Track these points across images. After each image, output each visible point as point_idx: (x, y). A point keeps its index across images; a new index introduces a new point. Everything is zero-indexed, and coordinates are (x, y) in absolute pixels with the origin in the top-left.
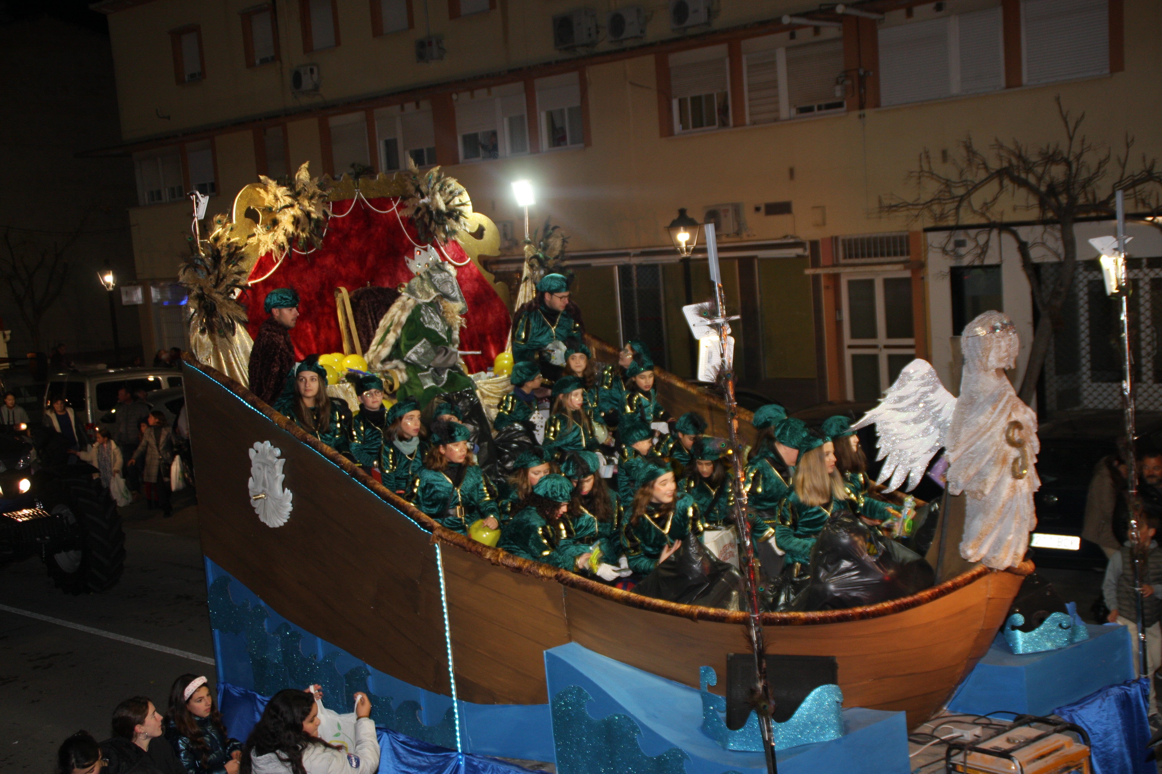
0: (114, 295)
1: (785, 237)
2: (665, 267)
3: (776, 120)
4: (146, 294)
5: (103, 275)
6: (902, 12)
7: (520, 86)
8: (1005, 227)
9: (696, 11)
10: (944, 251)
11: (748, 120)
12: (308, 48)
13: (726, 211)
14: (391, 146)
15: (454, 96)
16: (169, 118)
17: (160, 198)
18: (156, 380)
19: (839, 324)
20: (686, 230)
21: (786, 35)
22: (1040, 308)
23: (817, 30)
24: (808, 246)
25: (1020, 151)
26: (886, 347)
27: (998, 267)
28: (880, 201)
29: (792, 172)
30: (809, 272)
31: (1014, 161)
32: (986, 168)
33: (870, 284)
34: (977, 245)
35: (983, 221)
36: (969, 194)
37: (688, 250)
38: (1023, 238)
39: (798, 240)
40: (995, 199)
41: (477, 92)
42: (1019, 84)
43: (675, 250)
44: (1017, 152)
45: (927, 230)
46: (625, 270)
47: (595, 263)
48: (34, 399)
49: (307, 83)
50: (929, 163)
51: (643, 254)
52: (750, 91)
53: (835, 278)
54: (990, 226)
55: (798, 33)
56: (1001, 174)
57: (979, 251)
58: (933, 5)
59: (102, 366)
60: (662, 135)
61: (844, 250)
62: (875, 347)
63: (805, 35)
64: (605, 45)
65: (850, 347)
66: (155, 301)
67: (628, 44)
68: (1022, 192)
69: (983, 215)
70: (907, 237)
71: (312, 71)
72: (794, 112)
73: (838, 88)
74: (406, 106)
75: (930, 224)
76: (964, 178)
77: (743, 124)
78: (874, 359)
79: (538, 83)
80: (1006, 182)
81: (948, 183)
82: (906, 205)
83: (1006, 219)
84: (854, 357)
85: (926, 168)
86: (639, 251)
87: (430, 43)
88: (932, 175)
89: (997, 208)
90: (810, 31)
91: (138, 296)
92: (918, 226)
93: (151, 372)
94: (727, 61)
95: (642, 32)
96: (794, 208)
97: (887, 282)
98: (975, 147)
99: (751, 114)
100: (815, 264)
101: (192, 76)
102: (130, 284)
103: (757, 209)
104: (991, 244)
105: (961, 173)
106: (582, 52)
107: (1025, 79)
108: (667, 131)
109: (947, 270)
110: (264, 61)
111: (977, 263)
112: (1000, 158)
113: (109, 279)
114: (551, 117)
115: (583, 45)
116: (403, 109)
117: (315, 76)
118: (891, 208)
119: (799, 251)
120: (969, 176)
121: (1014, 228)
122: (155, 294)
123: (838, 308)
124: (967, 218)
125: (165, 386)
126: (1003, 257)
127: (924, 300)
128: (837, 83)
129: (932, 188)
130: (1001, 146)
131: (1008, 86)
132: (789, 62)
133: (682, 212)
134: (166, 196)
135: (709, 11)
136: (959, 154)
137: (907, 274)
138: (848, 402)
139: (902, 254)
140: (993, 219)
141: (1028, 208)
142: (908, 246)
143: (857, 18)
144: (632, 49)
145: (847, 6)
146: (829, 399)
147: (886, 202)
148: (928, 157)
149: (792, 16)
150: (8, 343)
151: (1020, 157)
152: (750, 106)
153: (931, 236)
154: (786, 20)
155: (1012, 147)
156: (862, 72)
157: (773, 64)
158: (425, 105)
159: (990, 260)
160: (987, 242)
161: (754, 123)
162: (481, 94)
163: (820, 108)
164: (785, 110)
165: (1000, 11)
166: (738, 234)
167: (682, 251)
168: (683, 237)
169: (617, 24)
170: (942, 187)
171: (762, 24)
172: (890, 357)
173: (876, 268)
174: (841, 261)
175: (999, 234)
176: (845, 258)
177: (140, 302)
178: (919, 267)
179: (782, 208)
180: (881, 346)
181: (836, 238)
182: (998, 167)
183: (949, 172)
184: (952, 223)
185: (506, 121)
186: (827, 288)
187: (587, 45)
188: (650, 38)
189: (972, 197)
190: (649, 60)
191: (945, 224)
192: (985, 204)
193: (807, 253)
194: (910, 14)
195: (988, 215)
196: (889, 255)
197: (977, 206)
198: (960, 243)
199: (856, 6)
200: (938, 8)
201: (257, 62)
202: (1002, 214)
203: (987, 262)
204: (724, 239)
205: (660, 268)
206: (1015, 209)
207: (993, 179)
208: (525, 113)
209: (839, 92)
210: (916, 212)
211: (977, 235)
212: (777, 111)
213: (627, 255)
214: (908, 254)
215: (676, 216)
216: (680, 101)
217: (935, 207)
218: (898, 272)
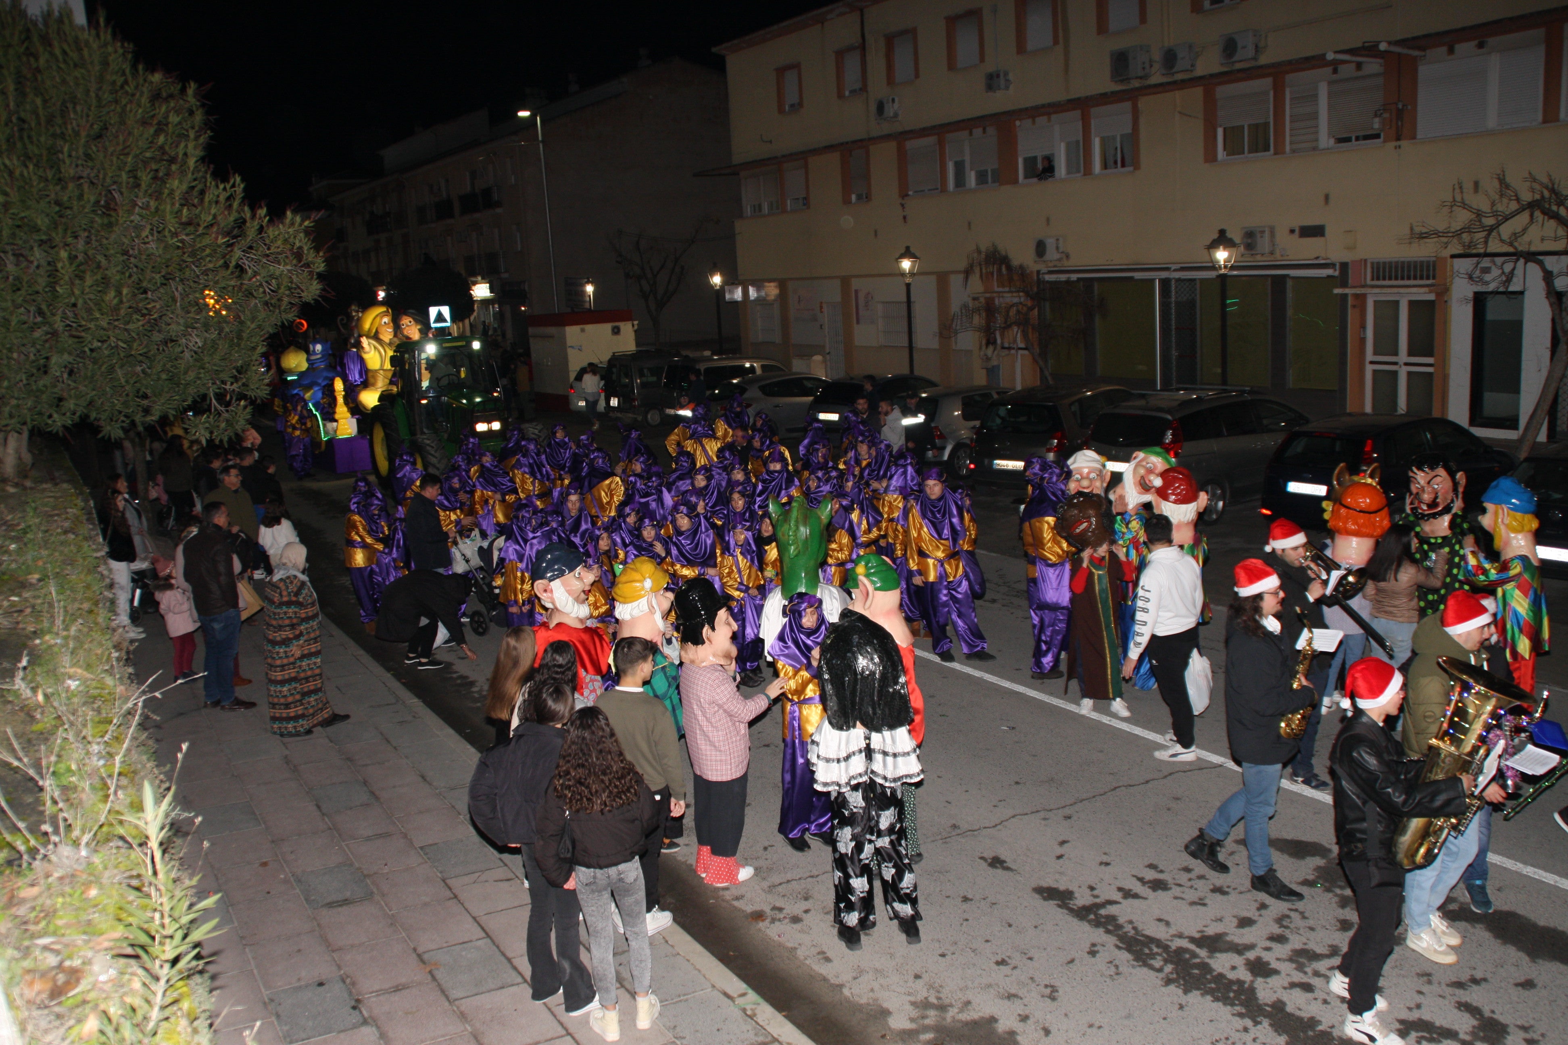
0: (719, 293)
1: (1317, 258)
2: (1202, 281)
3: (1315, 149)
4: (745, 293)
5: (712, 276)
6: (1444, 49)
7: (1077, 113)
8: (1531, 257)
9: (1244, 47)
10: (1470, 277)
11: (1288, 148)
12: (890, 80)
13: (1263, 232)
14: (960, 168)
15: (1018, 123)
16: (771, 142)
17: (760, 210)
18: (752, 367)
19: (1363, 341)
20: (1224, 249)
21: (1329, 70)
22: (1560, 334)
23: (1359, 66)
24: (1338, 267)
25: (1553, 185)
26: (1406, 364)
27: (1522, 293)
28: (1412, 229)
29: (1327, 198)
30: (1337, 291)
31: (1546, 194)
32: (1518, 200)
33: (1396, 303)
34: (1503, 273)
35: (1511, 250)
36: (1499, 224)
37: (1225, 267)
38: (1549, 267)
39: (1328, 261)
40: (1524, 230)
41: (1038, 120)
42: (1557, 120)
43: (1214, 266)
44: (1550, 186)
45: (1453, 256)
46: (1165, 283)
47: (1138, 275)
48: (654, 379)
49: (889, 111)
50: (1462, 192)
51: (1183, 269)
52: (1291, 122)
53: (1361, 299)
54: (1516, 255)
55: (1341, 68)
56: (1532, 206)
57: (1504, 279)
58: (1475, 42)
59: (707, 353)
60: (1206, 161)
61: (1373, 272)
62: (1395, 363)
63: (1347, 70)
64: (1156, 78)
65: (1371, 363)
66: (752, 298)
67: (1179, 77)
68: (1552, 223)
69: (1511, 244)
70: (1434, 263)
71: (893, 100)
72: (1332, 141)
73: (1377, 120)
74: (974, 131)
75: (1458, 250)
76: (1495, 208)
77: (1284, 153)
78: (1395, 374)
79: (1094, 111)
80: (1537, 214)
81: (1479, 214)
82: (1437, 234)
83: (1533, 249)
84: (1375, 372)
85: (1458, 198)
86: (1178, 266)
87: (998, 76)
88: (1464, 206)
89: (1526, 238)
90: (1353, 66)
91: (738, 294)
92: (1447, 253)
93: (748, 358)
94: (1272, 93)
95: (1192, 66)
96: (1327, 231)
97: (1412, 303)
98: (1508, 180)
99: (1291, 143)
100: (1344, 284)
101: (792, 106)
102: (733, 284)
103: (1292, 231)
104: (1516, 272)
105: (1493, 204)
106: (1136, 84)
107: (1562, 115)
108: (1210, 157)
109: (1470, 295)
110: (853, 92)
111: (1501, 289)
112: (1533, 190)
113: (717, 280)
114: (1103, 141)
115: (1137, 78)
116: (971, 134)
117: (896, 105)
118: (1422, 236)
119: (1329, 272)
120: (1500, 207)
121: (1541, 258)
122: (753, 293)
123: (1363, 327)
124: (1494, 246)
125: (759, 371)
126: (1527, 284)
127: (1445, 322)
128: (1376, 116)
129: (1463, 217)
130: (1534, 180)
131: (1545, 121)
132: (1330, 95)
133: (1222, 232)
134: (766, 209)
135: (1257, 46)
136: (1491, 186)
137: (1432, 297)
138: (1367, 414)
139: (1428, 278)
140: (1520, 249)
141: (1556, 239)
142: (1434, 270)
143: (1399, 54)
144: (1183, 81)
145: (1390, 43)
146: (1348, 411)
147: (1417, 230)
148: (1461, 188)
149: (1335, 52)
150: (636, 331)
151: (1553, 191)
152: (1291, 136)
153: (1457, 261)
154: (1330, 56)
155: (1545, 180)
156: (1400, 106)
157: (1314, 97)
158: (991, 131)
159: (1513, 287)
160: (1514, 269)
161: (1293, 151)
162: (1041, 120)
163: (1357, 139)
164: (1325, 140)
165: (1541, 50)
166: (1272, 254)
167: (1220, 267)
168: (1221, 255)
169: (1170, 58)
170: (1474, 216)
171: (1307, 59)
172: (1410, 374)
173: (1402, 290)
174: (1369, 282)
175: (1525, 263)
176: (1373, 279)
177: (740, 299)
178: (1443, 291)
179: (1316, 231)
180: (1401, 363)
181: (1366, 261)
182: (1530, 200)
183: (1481, 203)
184: (1482, 251)
185: (1063, 146)
186: (1354, 306)
187: (1141, 78)
188: (1199, 72)
189: (1501, 228)
190: (1198, 92)
191: (1474, 251)
192: (1515, 234)
193: (1337, 273)
194: (1451, 51)
195: (1516, 244)
196: (1415, 278)
197: (1505, 236)
198: (1486, 270)
199: (1398, 43)
200: (1481, 46)
201: (847, 93)
202: (1530, 243)
203: (1511, 289)
204: (1259, 257)
205: (1198, 283)
206: (1542, 240)
207: (1524, 210)
208: (1081, 138)
209: (1377, 124)
210: (1445, 240)
211: (1503, 263)
212: (1317, 140)
213: (1167, 269)
214: (1434, 278)
215: (1216, 236)
216: (1225, 129)
217: (1464, 236)
218: (1424, 295)
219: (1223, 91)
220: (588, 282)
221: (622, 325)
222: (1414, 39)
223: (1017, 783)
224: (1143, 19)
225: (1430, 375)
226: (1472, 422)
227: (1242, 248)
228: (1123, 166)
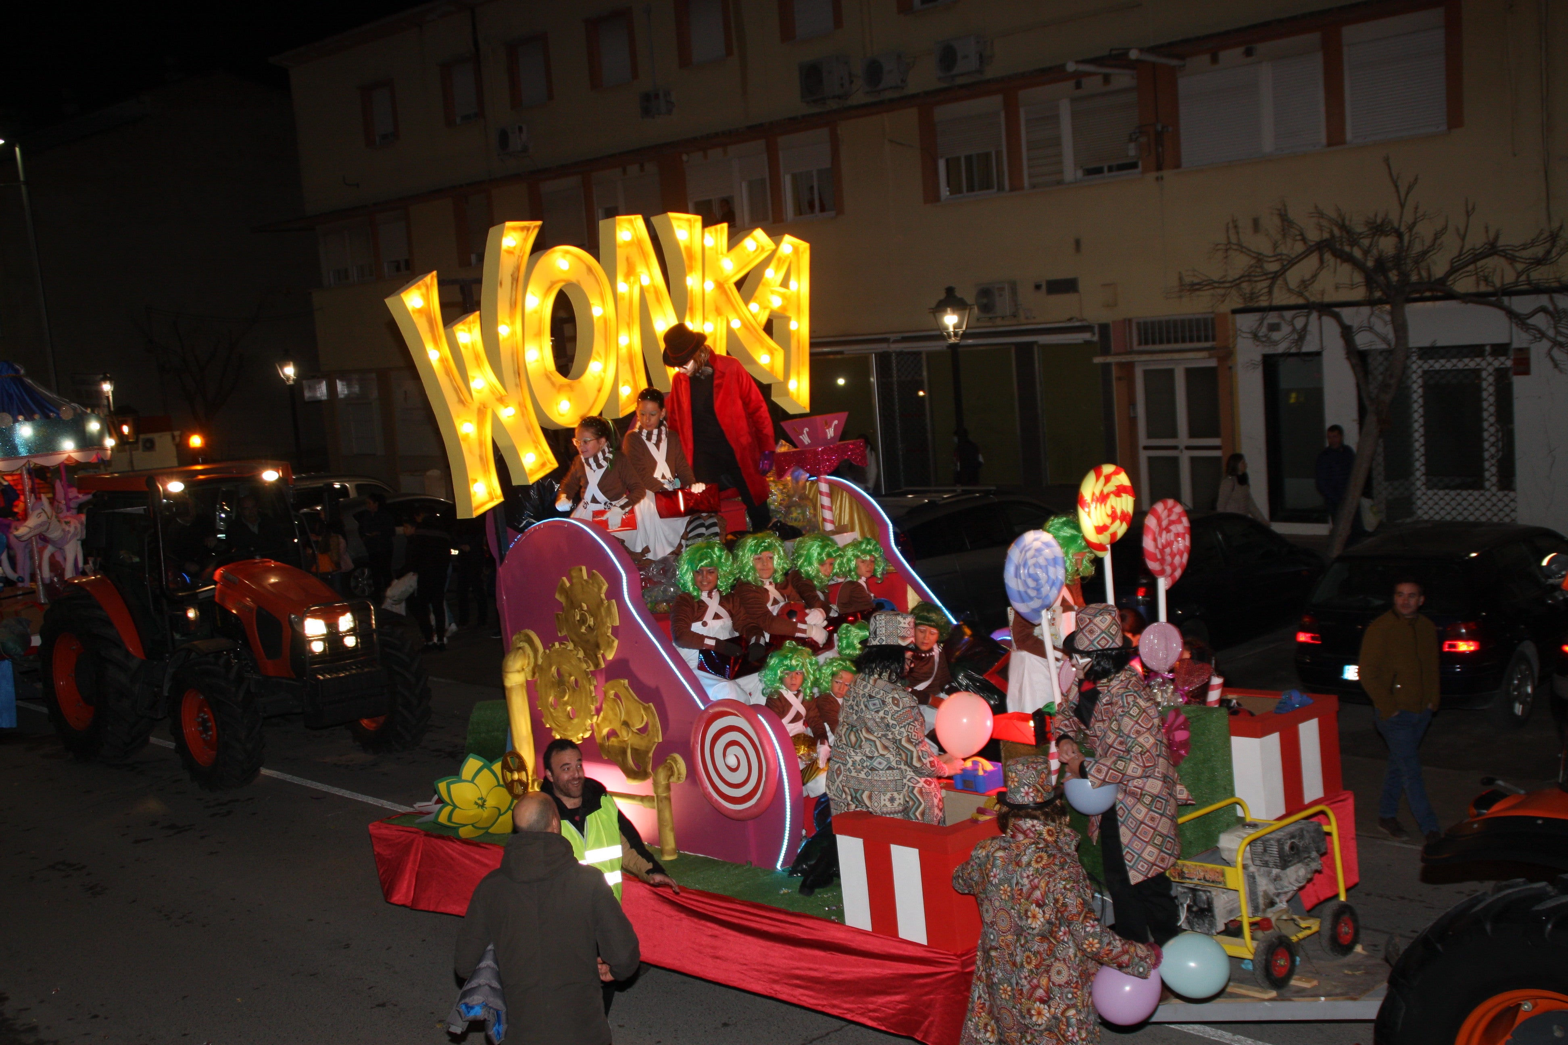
0: (295, 390)
1: (1070, 320)
2: (929, 354)
3: (1060, 183)
4: (332, 389)
5: (282, 366)
6: (1206, 58)
7: (760, 144)
8: (1326, 309)
9: (966, 57)
10: (1255, 336)
11: (1026, 182)
12: (516, 103)
13: (1002, 289)
15: (685, 157)
16: (358, 186)
17: (347, 278)
18: (343, 487)
19: (1133, 421)
20: (954, 312)
21: (1071, 84)
22: (1367, 402)
23: (1107, 79)
24: (1096, 330)
25: (1343, 220)
26: (1188, 448)
27: (1318, 354)
28: (1181, 279)
29: (1078, 243)
30: (1098, 360)
31: (1337, 232)
32: (1304, 240)
33: (1170, 373)
34: (1294, 329)
35: (1301, 301)
36: (1284, 270)
37: (956, 334)
38: (1347, 321)
39: (1084, 323)
40: (1314, 276)
41: (710, 153)
42: (1343, 142)
43: (941, 334)
44: (1340, 221)
45: (1235, 312)
46: (884, 359)
47: (849, 350)
49: (516, 143)
50: (1238, 233)
51: (905, 340)
52: (1028, 149)
53: (1128, 368)
54: (1308, 307)
55: (1085, 81)
56: (1321, 247)
57: (1296, 336)
58: (1242, 49)
60: (926, 201)
61: (1139, 335)
62: (1175, 448)
63: (1093, 84)
64: (859, 97)
65: (1146, 448)
66: (341, 396)
67: (887, 95)
68: (1346, 268)
69: (1300, 294)
70: (1213, 320)
71: (520, 129)
72: (1080, 174)
73: (1132, 145)
74: (629, 169)
75: (1239, 304)
76: (1278, 251)
77: (1022, 188)
78: (1175, 461)
79: (782, 141)
80: (1328, 256)
81: (1259, 259)
82: (1211, 284)
83: (1327, 299)
84: (1150, 460)
85: (1234, 240)
86: (899, 336)
87: (657, 96)
88: (1242, 248)
89: (1317, 287)
90: (1099, 79)
91: (322, 391)
92: (1225, 308)
93: (338, 478)
94: (1003, 114)
95: (903, 81)
96: (1081, 286)
97: (1189, 372)
98: (1291, 215)
99: (1030, 176)
100: (1105, 351)
101: (384, 137)
102: (313, 377)
103: (1038, 287)
104: (1309, 328)
105: (1275, 246)
106: (833, 105)
107: (1349, 136)
108: (932, 196)
109: (1258, 358)
110: (465, 118)
111: (1294, 350)
112: (1321, 228)
113: (289, 371)
114: (794, 177)
115: (834, 97)
116: (624, 172)
117: (524, 136)
118: (1194, 288)
119: (1087, 336)
120: (1283, 249)
121: (1337, 310)
122: (341, 388)
123: (1132, 403)
124: (1280, 298)
125: (353, 494)
126: (1324, 344)
127: (1232, 393)
128: (1131, 140)
129: (1241, 263)
130: (1321, 215)
131: (1330, 144)
132: (1074, 116)
133: (950, 291)
134: (352, 275)
135: (981, 56)
136: (1271, 223)
137: (1212, 363)
139: (1207, 340)
140: (1312, 299)
141: (1352, 286)
142: (1213, 329)
143: (1154, 65)
144: (891, 101)
145: (1141, 50)
147: (1187, 280)
148: (1236, 227)
149: (1077, 62)
150: (177, 445)
151: (1343, 227)
152: (1029, 167)
153: (1240, 318)
154: (1071, 67)
155: (1333, 215)
156: (1159, 128)
157: (1055, 118)
158: (651, 167)
159: (1309, 347)
160: (1306, 326)
161: (1034, 186)
162: (715, 154)
163: (1110, 169)
164: (1070, 172)
165: (1319, 56)
166: (1015, 316)
167: (949, 336)
168: (950, 320)
169: (874, 72)
170: (1253, 262)
171: (1043, 71)
172: (1193, 460)
173: (1176, 356)
174: (1136, 347)
175: (1320, 318)
176: (1140, 344)
177: (324, 398)
178: (1226, 355)
179: (1067, 286)
180: (1182, 446)
181: (1130, 320)
182: (1318, 239)
183: (1261, 244)
184: (1264, 304)
185: (744, 185)
186: (1119, 379)
187: (839, 97)
188: (912, 88)
189: (1288, 273)
190: (910, 116)
191: (1256, 305)
192: (1303, 281)
193: (1096, 338)
194: (1215, 59)
195: (1306, 294)
196: (1191, 340)
197: (1293, 284)
198: (1274, 327)
199: (1152, 50)
200: (1249, 53)
201: (458, 120)
202: (1323, 293)
203: (1305, 349)
204: (999, 322)
205: (924, 356)
206: (1337, 288)
207: (1311, 252)
208: (767, 176)
209: (1132, 151)
210: (1222, 291)
211: (1294, 318)
212: (1061, 172)
213: (886, 340)
214: (1214, 340)
215: (942, 296)
216: (947, 161)
217: (1244, 285)
218: (1202, 360)
219: (943, 113)
220: (105, 379)
221: (156, 436)
222: (1171, 44)
223: (725, 1025)
224: (838, 22)
225: (1218, 459)
226: (1275, 515)
227: (976, 310)
228: (823, 209)
